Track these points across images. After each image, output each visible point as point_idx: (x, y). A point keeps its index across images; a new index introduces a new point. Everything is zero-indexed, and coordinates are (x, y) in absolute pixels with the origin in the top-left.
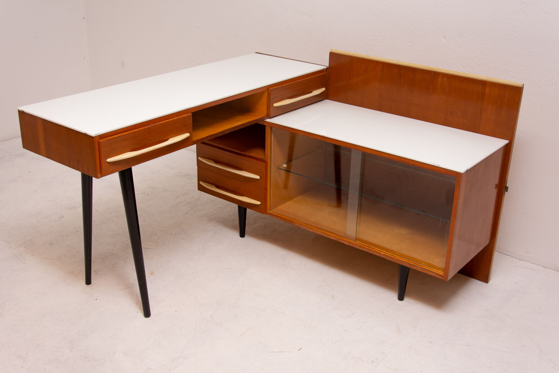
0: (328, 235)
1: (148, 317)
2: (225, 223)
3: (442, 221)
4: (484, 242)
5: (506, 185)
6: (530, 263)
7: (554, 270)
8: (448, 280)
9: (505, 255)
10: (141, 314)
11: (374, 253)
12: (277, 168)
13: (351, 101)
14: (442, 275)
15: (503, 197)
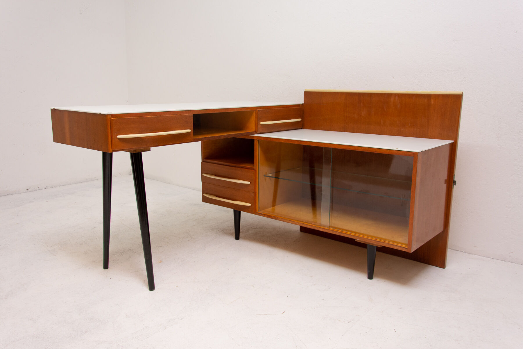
0: (306, 225)
1: (153, 290)
2: (224, 232)
4: (439, 230)
5: (454, 179)
6: (479, 256)
7: (501, 260)
8: (412, 252)
9: (456, 250)
10: (147, 288)
11: (346, 236)
12: (264, 176)
13: (322, 127)
14: (407, 248)
15: (452, 190)
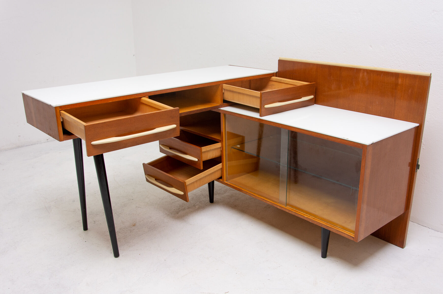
1: (117, 257)
3: (352, 189)
5: (418, 163)
8: (358, 242)
10: (113, 255)
11: (300, 216)
12: (232, 147)
14: (353, 236)
15: (415, 174)
